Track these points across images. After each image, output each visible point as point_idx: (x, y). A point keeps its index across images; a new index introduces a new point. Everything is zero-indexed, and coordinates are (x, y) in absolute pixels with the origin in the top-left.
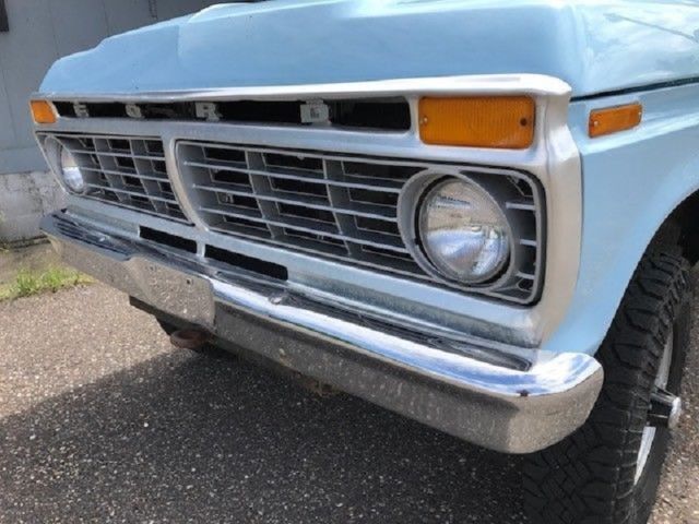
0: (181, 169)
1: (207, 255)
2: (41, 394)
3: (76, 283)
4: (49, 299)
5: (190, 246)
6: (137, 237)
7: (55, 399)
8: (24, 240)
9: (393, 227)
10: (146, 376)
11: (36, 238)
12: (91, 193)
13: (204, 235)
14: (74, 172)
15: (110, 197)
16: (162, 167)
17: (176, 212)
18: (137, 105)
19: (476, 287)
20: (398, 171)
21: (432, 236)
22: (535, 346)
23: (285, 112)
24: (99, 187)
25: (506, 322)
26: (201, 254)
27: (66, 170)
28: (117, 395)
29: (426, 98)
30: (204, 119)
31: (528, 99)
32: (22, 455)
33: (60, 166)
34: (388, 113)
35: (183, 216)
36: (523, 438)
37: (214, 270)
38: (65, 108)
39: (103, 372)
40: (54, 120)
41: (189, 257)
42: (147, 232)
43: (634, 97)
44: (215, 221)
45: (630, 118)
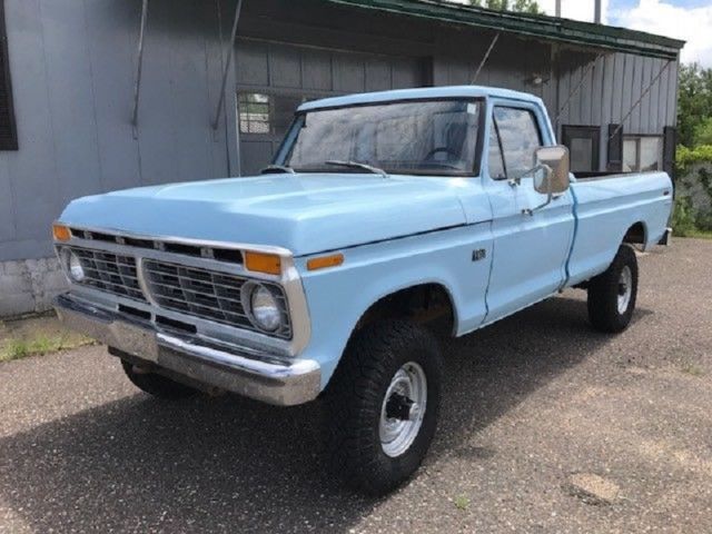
0: (144, 272)
1: (157, 320)
2: (39, 421)
3: (60, 349)
4: (38, 361)
5: (147, 315)
6: (116, 310)
7: (49, 424)
8: (14, 315)
9: (239, 304)
10: (114, 410)
11: (24, 314)
12: (88, 282)
13: (155, 309)
14: (78, 269)
15: (100, 286)
16: (134, 271)
17: (140, 296)
18: (122, 237)
19: (271, 333)
20: (240, 282)
21: (256, 309)
22: (293, 357)
23: (194, 251)
24: (94, 279)
25: (282, 347)
26: (153, 321)
27: (72, 268)
28: (92, 421)
29: (247, 252)
30: (158, 249)
31: (277, 257)
32: (28, 454)
33: (69, 265)
34: (233, 256)
35: (144, 299)
36: (289, 397)
37: (161, 330)
38: (78, 233)
39: (82, 407)
40: (69, 238)
41: (145, 321)
42: (122, 308)
43: (340, 252)
44: (162, 302)
45: (338, 261)
